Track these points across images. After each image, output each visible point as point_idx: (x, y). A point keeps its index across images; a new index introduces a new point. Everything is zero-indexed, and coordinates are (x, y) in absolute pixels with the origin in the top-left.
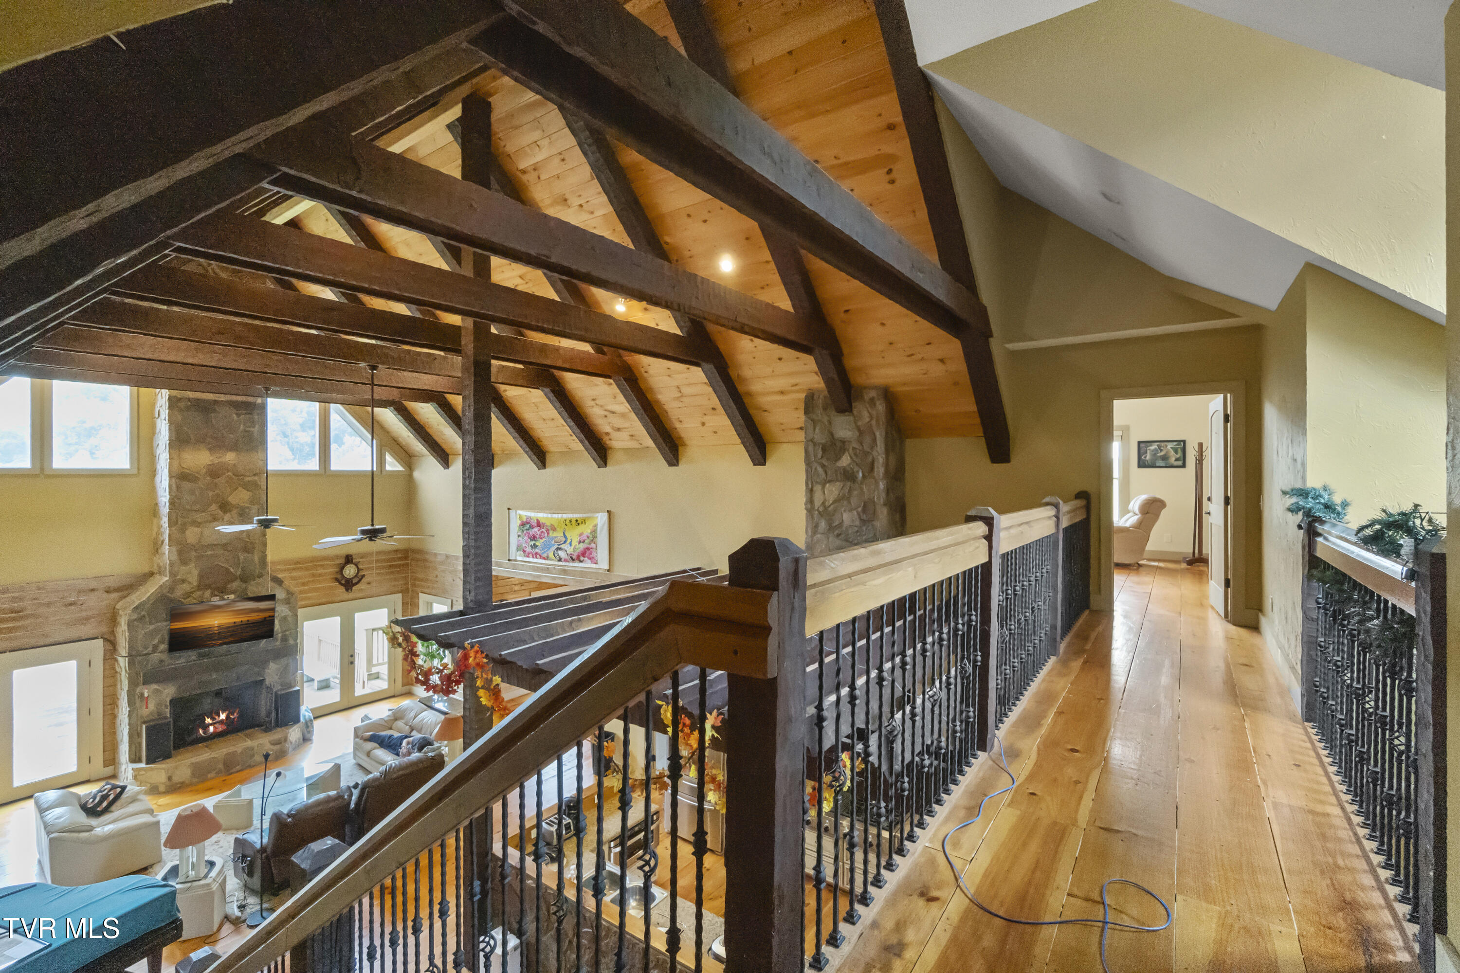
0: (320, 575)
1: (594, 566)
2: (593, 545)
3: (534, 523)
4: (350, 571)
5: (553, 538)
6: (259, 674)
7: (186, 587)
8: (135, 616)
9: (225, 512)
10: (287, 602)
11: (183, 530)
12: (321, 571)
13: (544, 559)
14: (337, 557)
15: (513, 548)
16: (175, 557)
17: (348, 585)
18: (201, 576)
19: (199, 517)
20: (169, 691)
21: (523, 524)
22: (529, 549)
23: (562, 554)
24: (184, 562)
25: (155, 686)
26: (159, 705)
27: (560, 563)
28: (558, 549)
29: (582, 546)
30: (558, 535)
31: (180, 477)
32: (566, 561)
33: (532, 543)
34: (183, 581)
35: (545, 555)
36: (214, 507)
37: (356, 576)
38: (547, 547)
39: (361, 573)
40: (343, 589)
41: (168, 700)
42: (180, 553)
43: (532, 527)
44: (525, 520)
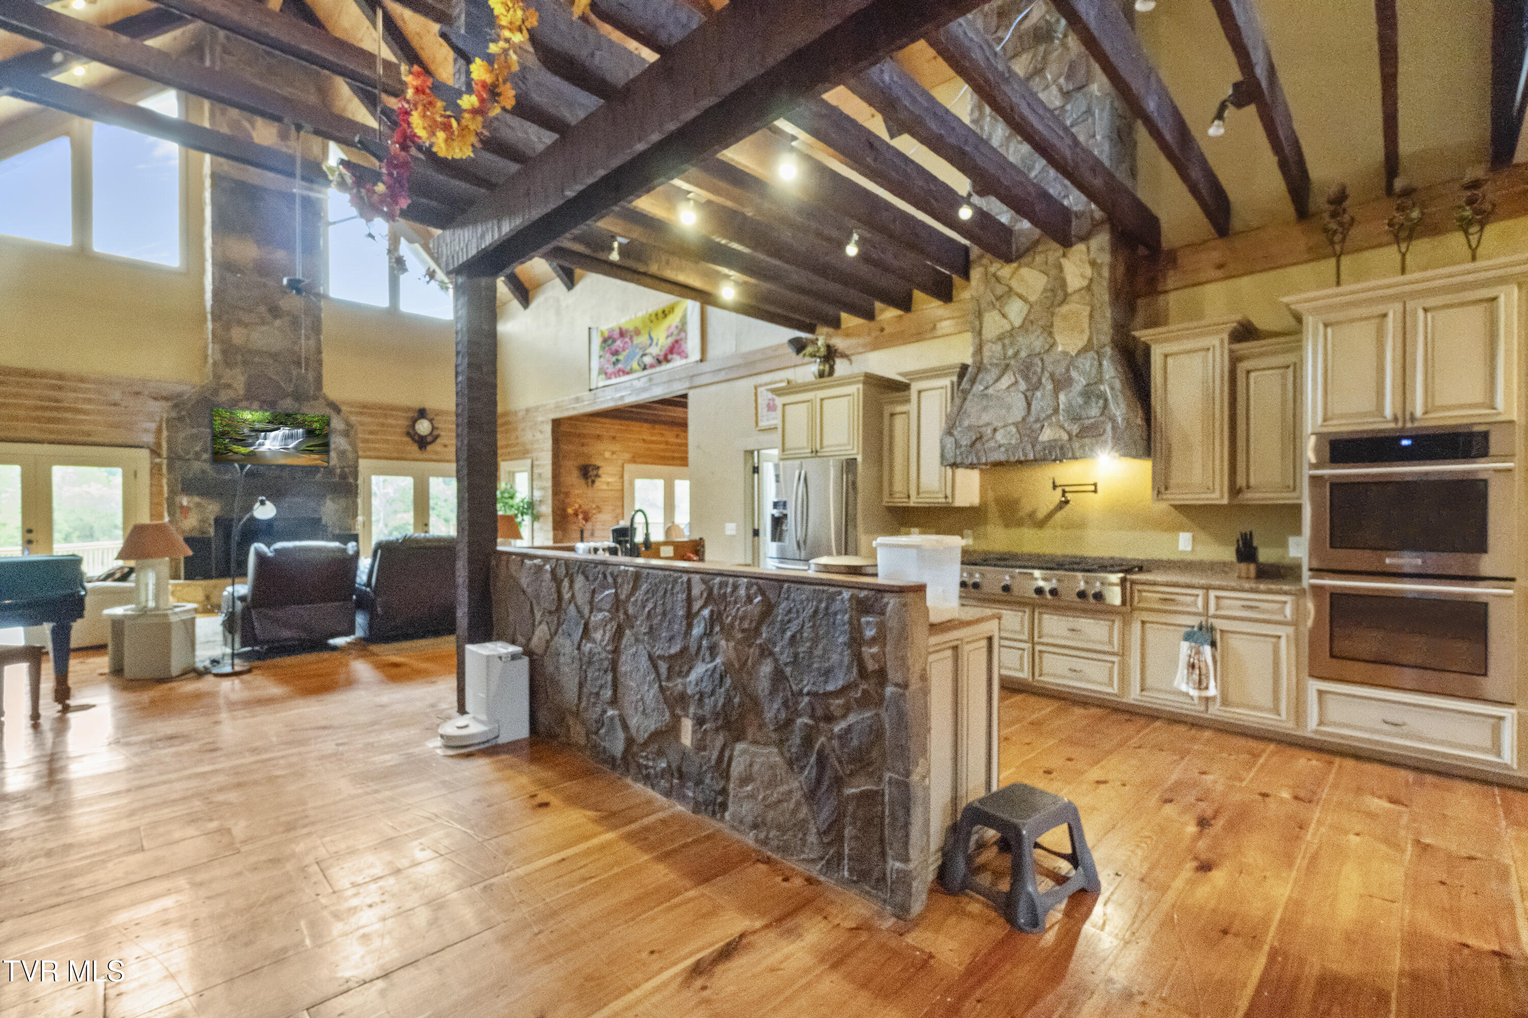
0: (392, 426)
1: (684, 362)
2: (683, 335)
3: (616, 334)
4: (423, 427)
5: (637, 346)
6: (315, 511)
7: (232, 394)
8: (174, 414)
9: (276, 317)
10: (346, 434)
11: (227, 327)
12: (390, 421)
13: (628, 373)
14: (409, 409)
15: (595, 373)
16: (219, 356)
17: (423, 443)
18: (249, 386)
19: (246, 318)
20: (213, 508)
21: (605, 341)
22: (611, 369)
23: (647, 360)
24: (228, 364)
25: (197, 499)
26: (203, 521)
27: (646, 372)
28: (644, 355)
29: (670, 340)
30: (643, 339)
31: (224, 267)
32: (652, 366)
33: (614, 359)
34: (229, 386)
35: (628, 369)
36: (263, 309)
37: (431, 434)
38: (629, 358)
39: (435, 433)
40: (415, 447)
41: (212, 518)
42: (224, 352)
43: (614, 341)
44: (606, 334)
